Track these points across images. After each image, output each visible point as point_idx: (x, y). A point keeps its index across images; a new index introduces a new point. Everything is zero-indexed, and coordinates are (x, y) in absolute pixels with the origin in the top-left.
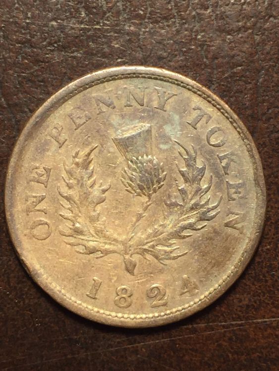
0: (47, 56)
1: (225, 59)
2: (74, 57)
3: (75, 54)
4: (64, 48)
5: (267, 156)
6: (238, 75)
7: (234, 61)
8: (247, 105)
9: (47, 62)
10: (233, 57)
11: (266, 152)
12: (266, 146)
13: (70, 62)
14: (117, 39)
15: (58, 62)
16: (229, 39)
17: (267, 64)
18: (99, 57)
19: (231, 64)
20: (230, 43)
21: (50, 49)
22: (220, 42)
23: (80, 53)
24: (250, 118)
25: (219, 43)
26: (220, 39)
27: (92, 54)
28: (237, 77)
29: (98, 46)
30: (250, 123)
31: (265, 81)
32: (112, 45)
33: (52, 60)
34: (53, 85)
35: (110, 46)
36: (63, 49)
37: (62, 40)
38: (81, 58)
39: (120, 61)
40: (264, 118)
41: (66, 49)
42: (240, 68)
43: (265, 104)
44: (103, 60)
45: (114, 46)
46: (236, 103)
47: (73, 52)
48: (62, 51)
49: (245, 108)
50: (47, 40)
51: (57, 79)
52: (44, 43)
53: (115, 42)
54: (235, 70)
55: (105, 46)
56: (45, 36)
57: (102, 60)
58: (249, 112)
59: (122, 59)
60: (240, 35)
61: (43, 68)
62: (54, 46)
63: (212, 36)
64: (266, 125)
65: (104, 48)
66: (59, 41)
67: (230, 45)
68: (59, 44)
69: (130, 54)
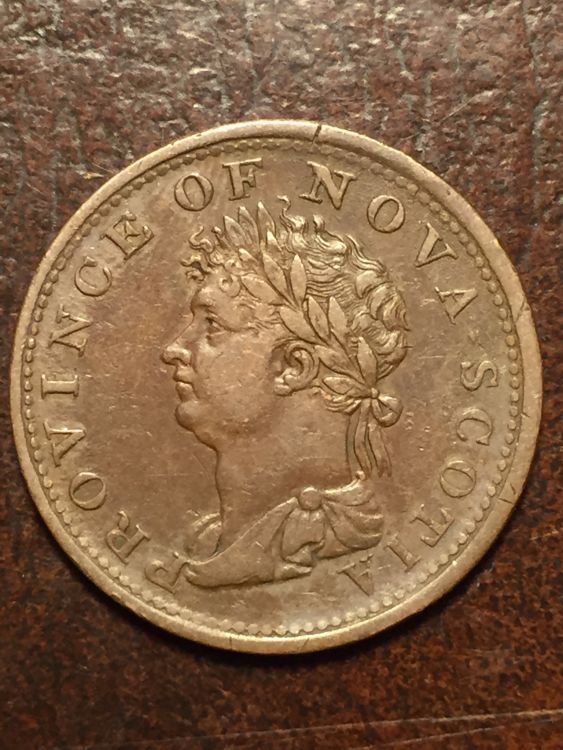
0: (20, 56)
1: (454, 70)
2: (86, 62)
3: (89, 54)
4: (61, 38)
5: (554, 310)
6: (485, 111)
7: (475, 75)
8: (506, 184)
9: (21, 73)
10: (473, 65)
11: (552, 298)
12: (551, 285)
13: (76, 73)
14: (192, 19)
15: (45, 71)
16: (464, 22)
17: (556, 84)
18: (147, 62)
19: (468, 83)
20: (466, 32)
21: (28, 42)
22: (442, 28)
23: (102, 52)
24: (512, 216)
25: (439, 32)
26: (443, 21)
27: (130, 54)
28: (483, 114)
29: (144, 35)
30: (513, 228)
31: (549, 124)
32: (179, 32)
33: (32, 67)
34: (34, 129)
35: (172, 36)
36: (60, 42)
37: (56, 18)
38: (101, 63)
39: (198, 74)
40: (547, 216)
41: (67, 42)
42: (489, 93)
43: (549, 182)
44: (157, 69)
45: (182, 36)
46: (479, 178)
47: (82, 49)
48: (56, 45)
49: (502, 192)
50: (22, 19)
51: (43, 113)
52: (14, 27)
53: (186, 25)
54: (477, 99)
55: (161, 36)
56: (15, 8)
57: (152, 70)
58: (510, 200)
59: (203, 66)
60: (491, 14)
61: (10, 86)
62: (37, 34)
63: (421, 15)
64: (552, 233)
65: (160, 41)
66: (50, 21)
67: (467, 37)
68: (48, 28)
69: (221, 55)
